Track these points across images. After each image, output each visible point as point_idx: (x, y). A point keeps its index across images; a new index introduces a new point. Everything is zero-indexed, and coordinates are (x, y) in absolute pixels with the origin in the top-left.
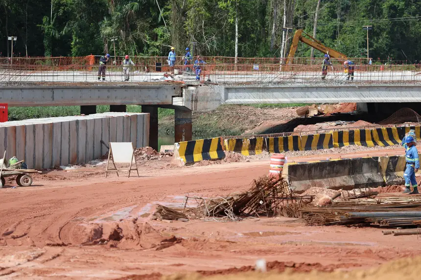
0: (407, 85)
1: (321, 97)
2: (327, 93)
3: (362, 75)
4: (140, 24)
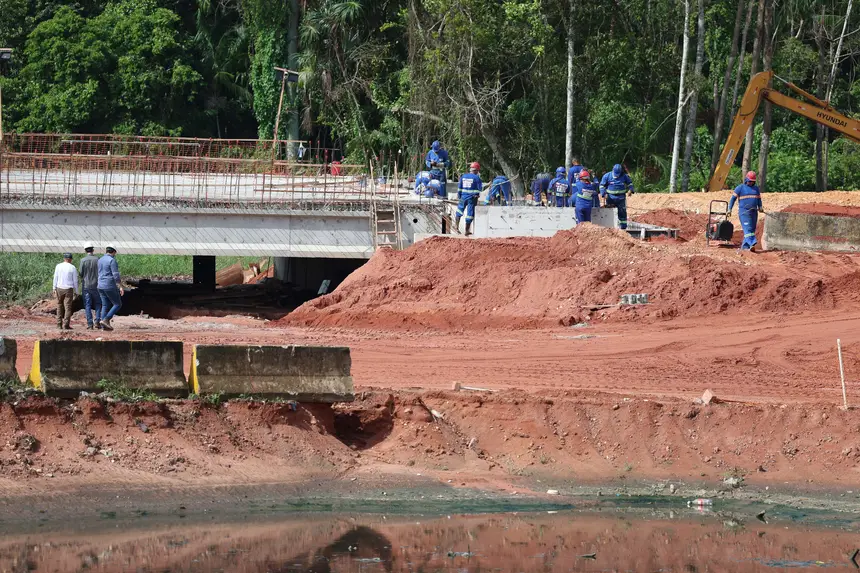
0: (120, 207)
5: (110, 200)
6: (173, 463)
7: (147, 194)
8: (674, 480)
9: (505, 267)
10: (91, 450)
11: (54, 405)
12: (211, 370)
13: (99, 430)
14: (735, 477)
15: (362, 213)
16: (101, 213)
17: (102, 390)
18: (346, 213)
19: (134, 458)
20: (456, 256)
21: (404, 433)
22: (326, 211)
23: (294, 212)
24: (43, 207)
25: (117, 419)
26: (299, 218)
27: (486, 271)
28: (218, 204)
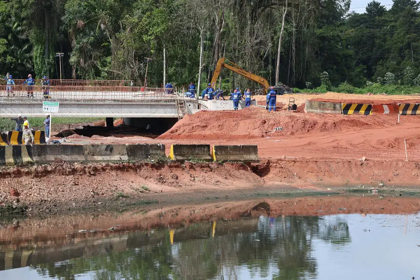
0: (98, 103)
1: (15, 113)
2: (21, 109)
3: (55, 94)
4: (94, 54)
5: (95, 100)
6: (216, 182)
7: (106, 98)
8: (363, 185)
9: (231, 119)
10: (193, 178)
11: (178, 165)
12: (219, 153)
13: (192, 172)
14: (382, 183)
15: (173, 103)
16: (92, 104)
17: (190, 160)
18: (168, 103)
19: (205, 181)
20: (213, 116)
21: (274, 172)
22: (162, 103)
23: (152, 103)
24: (75, 103)
25: (196, 168)
26: (154, 105)
27: (226, 121)
28: (128, 101)
